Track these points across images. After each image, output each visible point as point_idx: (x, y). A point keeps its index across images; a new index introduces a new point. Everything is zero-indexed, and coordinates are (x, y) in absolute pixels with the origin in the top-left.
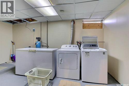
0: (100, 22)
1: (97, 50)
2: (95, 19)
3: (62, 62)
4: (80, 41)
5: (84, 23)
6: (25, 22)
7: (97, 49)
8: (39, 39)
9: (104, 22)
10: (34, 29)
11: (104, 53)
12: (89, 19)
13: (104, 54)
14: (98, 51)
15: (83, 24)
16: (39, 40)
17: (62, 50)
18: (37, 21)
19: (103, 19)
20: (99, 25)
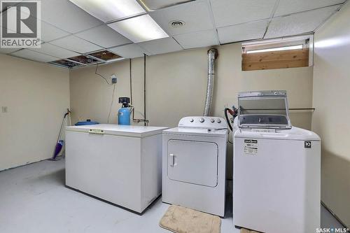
0: (300, 47)
1: (284, 134)
2: (283, 37)
3: (175, 164)
4: (233, 107)
5: (248, 52)
6: (95, 60)
7: (282, 131)
8: (125, 102)
9: (315, 46)
10: (114, 77)
11: (307, 144)
12: (263, 39)
13: (306, 147)
14: (287, 136)
15: (244, 56)
16: (126, 106)
17: (180, 130)
18: (120, 57)
19: (311, 37)
20: (295, 57)
